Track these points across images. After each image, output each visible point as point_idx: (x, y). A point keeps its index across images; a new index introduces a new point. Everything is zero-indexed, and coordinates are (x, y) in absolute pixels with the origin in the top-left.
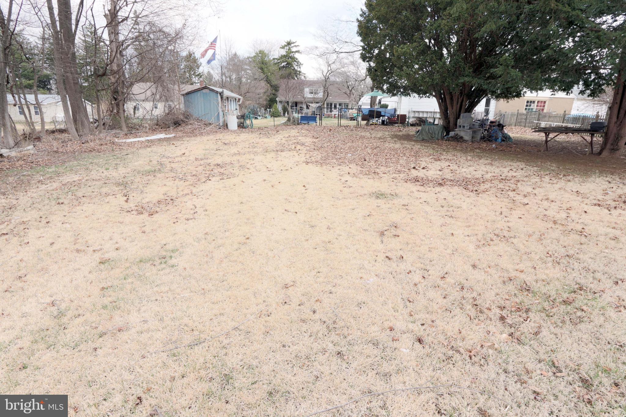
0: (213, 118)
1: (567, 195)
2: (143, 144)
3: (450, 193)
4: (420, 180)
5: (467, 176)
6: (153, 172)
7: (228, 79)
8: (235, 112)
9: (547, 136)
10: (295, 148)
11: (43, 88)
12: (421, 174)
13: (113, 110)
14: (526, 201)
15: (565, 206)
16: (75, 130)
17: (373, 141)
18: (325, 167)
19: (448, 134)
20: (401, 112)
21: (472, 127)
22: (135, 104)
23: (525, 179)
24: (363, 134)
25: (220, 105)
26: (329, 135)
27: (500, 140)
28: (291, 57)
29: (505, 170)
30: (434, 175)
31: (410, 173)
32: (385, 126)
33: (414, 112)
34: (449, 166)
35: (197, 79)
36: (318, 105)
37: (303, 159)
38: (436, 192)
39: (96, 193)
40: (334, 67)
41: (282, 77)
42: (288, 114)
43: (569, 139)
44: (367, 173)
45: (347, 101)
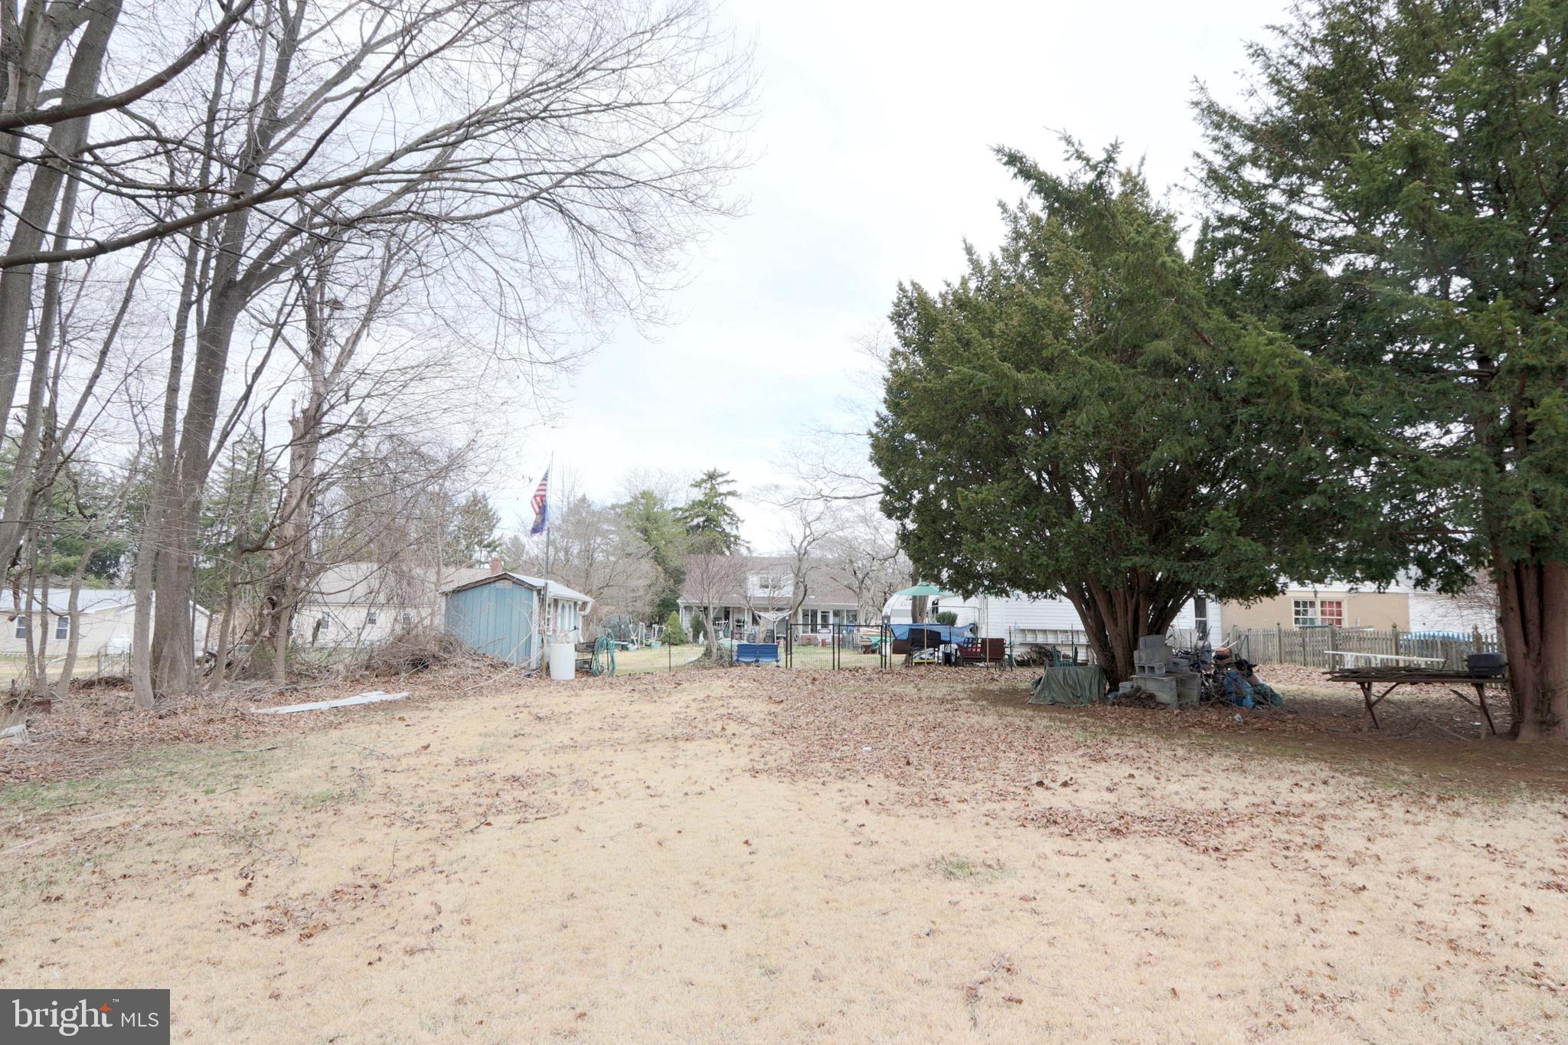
0: (514, 650)
1: (1463, 859)
2: (322, 718)
3: (1148, 857)
4: (1059, 820)
5: (1184, 806)
6: (332, 802)
7: (562, 555)
8: (572, 635)
9: (1367, 690)
10: (723, 729)
11: (98, 575)
12: (1059, 800)
13: (261, 630)
14: (1356, 878)
15: (1468, 892)
16: (148, 682)
17: (926, 709)
18: (802, 784)
19: (1114, 687)
20: (990, 631)
21: (1173, 669)
22: (320, 616)
23: (1338, 811)
24: (897, 689)
25: (535, 617)
26: (811, 693)
27: (1249, 701)
28: (715, 506)
29: (1284, 785)
30: (1096, 803)
31: (1030, 801)
32: (953, 668)
33: (1023, 631)
34: (1132, 776)
35: (485, 553)
36: (781, 615)
37: (744, 761)
38: (1109, 855)
39: (161, 866)
40: (818, 528)
41: (693, 550)
42: (706, 636)
43: (1422, 696)
44: (917, 800)
45: (854, 605)
